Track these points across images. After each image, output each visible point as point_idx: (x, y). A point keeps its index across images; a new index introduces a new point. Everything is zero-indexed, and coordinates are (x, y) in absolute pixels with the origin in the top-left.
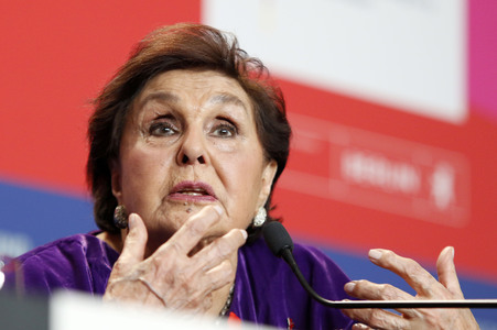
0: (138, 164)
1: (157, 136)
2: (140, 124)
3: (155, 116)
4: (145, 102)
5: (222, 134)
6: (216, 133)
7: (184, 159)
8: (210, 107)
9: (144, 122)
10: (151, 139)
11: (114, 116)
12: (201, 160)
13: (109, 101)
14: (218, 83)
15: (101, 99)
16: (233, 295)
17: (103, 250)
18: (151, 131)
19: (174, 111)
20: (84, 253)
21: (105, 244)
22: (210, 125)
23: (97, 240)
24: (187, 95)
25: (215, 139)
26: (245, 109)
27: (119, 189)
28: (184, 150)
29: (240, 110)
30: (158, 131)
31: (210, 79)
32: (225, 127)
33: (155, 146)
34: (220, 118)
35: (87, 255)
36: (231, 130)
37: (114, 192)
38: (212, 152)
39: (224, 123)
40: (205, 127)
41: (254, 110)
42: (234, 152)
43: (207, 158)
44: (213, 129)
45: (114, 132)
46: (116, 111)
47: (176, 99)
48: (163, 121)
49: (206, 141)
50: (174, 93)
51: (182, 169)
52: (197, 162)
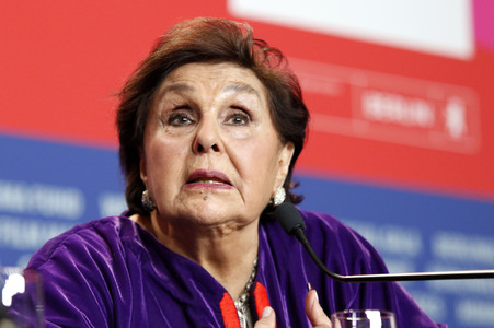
0: (158, 153)
1: (175, 126)
2: (160, 114)
3: (173, 107)
4: (164, 93)
5: (236, 122)
6: (231, 121)
7: (199, 148)
8: (224, 96)
9: (163, 112)
10: (171, 128)
11: (137, 107)
12: (215, 148)
13: (132, 93)
14: (232, 73)
15: (124, 92)
16: (257, 268)
17: (135, 230)
18: (170, 122)
19: (190, 101)
20: (118, 233)
21: (136, 224)
22: (224, 115)
23: (130, 221)
24: (202, 86)
25: (229, 128)
26: (258, 96)
27: (145, 175)
28: (199, 140)
29: (253, 97)
30: (176, 121)
31: (224, 70)
32: (240, 115)
33: (173, 136)
34: (233, 107)
35: (120, 235)
36: (245, 118)
37: (142, 177)
38: (226, 140)
39: (237, 112)
40: (219, 116)
41: (267, 97)
42: (247, 139)
43: (221, 146)
44: (228, 118)
45: (138, 122)
46: (139, 102)
47: (192, 89)
48: (180, 112)
49: (220, 130)
50: (190, 84)
51: (198, 158)
52: (212, 150)
